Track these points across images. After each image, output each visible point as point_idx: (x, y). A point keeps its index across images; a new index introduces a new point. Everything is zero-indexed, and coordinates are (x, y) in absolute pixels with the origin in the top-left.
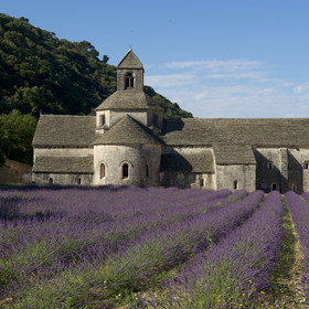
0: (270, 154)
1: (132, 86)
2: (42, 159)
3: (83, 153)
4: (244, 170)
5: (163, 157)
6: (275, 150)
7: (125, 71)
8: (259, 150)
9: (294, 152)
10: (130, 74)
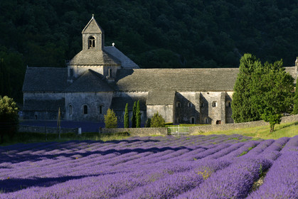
0: (189, 96)
1: (94, 46)
2: (30, 101)
3: (58, 96)
4: (165, 109)
5: (114, 99)
6: (193, 94)
7: (88, 35)
8: (182, 93)
9: (205, 95)
10: (92, 38)
